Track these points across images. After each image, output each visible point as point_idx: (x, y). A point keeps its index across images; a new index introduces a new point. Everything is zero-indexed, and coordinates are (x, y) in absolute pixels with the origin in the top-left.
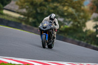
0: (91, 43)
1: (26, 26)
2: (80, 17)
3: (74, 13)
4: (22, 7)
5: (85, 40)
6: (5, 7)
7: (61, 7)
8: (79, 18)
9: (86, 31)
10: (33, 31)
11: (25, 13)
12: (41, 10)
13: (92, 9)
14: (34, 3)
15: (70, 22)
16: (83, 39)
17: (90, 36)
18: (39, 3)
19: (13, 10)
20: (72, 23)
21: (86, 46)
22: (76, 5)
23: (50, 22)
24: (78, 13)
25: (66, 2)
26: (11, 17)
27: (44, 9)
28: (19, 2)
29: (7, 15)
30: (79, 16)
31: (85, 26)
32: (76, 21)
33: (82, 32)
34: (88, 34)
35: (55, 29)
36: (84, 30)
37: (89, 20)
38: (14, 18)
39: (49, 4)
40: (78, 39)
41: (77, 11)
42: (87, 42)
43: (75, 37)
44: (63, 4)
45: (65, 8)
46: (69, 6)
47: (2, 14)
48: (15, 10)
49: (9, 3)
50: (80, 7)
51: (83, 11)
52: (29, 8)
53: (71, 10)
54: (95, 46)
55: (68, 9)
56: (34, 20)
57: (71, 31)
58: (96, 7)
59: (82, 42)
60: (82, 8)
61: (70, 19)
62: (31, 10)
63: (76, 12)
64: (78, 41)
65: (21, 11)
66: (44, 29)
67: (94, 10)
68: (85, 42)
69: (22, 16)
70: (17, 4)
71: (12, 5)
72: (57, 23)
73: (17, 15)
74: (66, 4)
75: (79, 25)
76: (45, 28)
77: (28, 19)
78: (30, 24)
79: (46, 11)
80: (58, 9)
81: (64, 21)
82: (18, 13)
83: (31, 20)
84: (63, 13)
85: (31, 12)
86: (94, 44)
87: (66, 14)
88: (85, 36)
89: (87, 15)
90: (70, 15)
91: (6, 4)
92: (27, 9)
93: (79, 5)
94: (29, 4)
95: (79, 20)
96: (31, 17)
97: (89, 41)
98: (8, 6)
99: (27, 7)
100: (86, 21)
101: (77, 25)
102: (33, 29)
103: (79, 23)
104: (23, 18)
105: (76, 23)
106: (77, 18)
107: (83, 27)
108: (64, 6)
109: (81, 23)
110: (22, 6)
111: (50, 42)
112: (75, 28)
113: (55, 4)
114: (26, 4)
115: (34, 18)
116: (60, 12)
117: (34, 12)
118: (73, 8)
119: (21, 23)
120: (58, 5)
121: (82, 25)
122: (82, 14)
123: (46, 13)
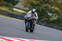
3: (59, 10)
4: (25, 6)
6: (15, 6)
7: (50, 7)
14: (33, 4)
15: (56, 16)
18: (36, 4)
19: (19, 8)
20: (57, 16)
22: (60, 5)
23: (32, 14)
24: (61, 10)
25: (54, 3)
26: (18, 12)
27: (39, 8)
28: (24, 3)
29: (16, 11)
32: (60, 15)
38: (21, 13)
39: (43, 4)
40: (61, 27)
43: (59, 26)
44: (51, 4)
45: (53, 7)
47: (13, 11)
48: (21, 8)
49: (17, 4)
53: (56, 8)
55: (55, 7)
57: (57, 22)
61: (56, 14)
65: (25, 9)
66: (28, 19)
70: (22, 4)
71: (19, 5)
73: (22, 12)
74: (54, 4)
80: (48, 8)
81: (52, 15)
82: (23, 10)
84: (52, 10)
87: (53, 11)
90: (56, 12)
91: (15, 5)
92: (29, 7)
94: (30, 4)
98: (16, 6)
99: (29, 6)
101: (60, 18)
105: (60, 17)
106: (61, 13)
112: (59, 20)
114: (28, 4)
116: (50, 10)
118: (58, 7)
120: (49, 5)
123: (41, 10)
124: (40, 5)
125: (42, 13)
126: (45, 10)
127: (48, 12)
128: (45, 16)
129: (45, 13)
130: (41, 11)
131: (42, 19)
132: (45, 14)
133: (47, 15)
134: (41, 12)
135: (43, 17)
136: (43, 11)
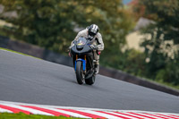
0: (136, 74)
1: (16, 43)
2: (116, 26)
3: (105, 18)
4: (9, 8)
5: (125, 67)
7: (80, 8)
8: (113, 28)
9: (127, 51)
10: (30, 52)
11: (15, 19)
12: (44, 13)
13: (138, 11)
16: (121, 67)
17: (134, 61)
21: (127, 79)
22: (108, 4)
24: (111, 19)
27: (49, 12)
30: (113, 23)
31: (124, 42)
32: (108, 34)
33: (118, 52)
34: (131, 56)
35: (97, 51)
36: (123, 50)
37: (133, 31)
40: (111, 66)
41: (110, 15)
42: (129, 72)
43: (106, 63)
44: (83, 2)
45: (89, 10)
46: (95, 5)
50: (116, 7)
51: (121, 14)
52: (23, 9)
53: (98, 13)
54: (144, 79)
55: (94, 11)
56: (31, 32)
58: (144, 7)
59: (120, 71)
60: (120, 8)
62: (26, 12)
63: (108, 17)
64: (111, 69)
65: (7, 15)
67: (141, 13)
68: (125, 72)
69: (10, 25)
72: (101, 40)
74: (90, 1)
75: (113, 40)
76: (81, 49)
77: (21, 29)
78: (25, 38)
79: (53, 16)
80: (74, 11)
83: (25, 31)
84: (84, 18)
85: (27, 16)
86: (142, 75)
87: (89, 20)
88: (123, 60)
89: (128, 21)
92: (18, 11)
93: (114, 4)
95: (114, 32)
96: (26, 25)
97: (132, 70)
99: (19, 8)
100: (126, 34)
101: (110, 41)
102: (29, 48)
103: (113, 36)
104: (12, 28)
105: (108, 37)
106: (111, 28)
107: (121, 45)
108: (86, 5)
109: (117, 36)
110: (10, 5)
111: (90, 73)
113: (69, 3)
114: (17, 2)
115: (31, 28)
116: (78, 17)
117: (32, 16)
118: (103, 9)
119: (7, 38)
120: (76, 3)
121: (118, 40)
122: (119, 20)
123: (52, 19)
124: (50, 5)
125: (57, 28)
126: (65, 19)
127: (73, 23)
128: (64, 37)
129: (65, 27)
130: (55, 21)
131: (55, 45)
132: (64, 30)
133: (72, 31)
134: (55, 24)
135: (58, 38)
136: (59, 20)
